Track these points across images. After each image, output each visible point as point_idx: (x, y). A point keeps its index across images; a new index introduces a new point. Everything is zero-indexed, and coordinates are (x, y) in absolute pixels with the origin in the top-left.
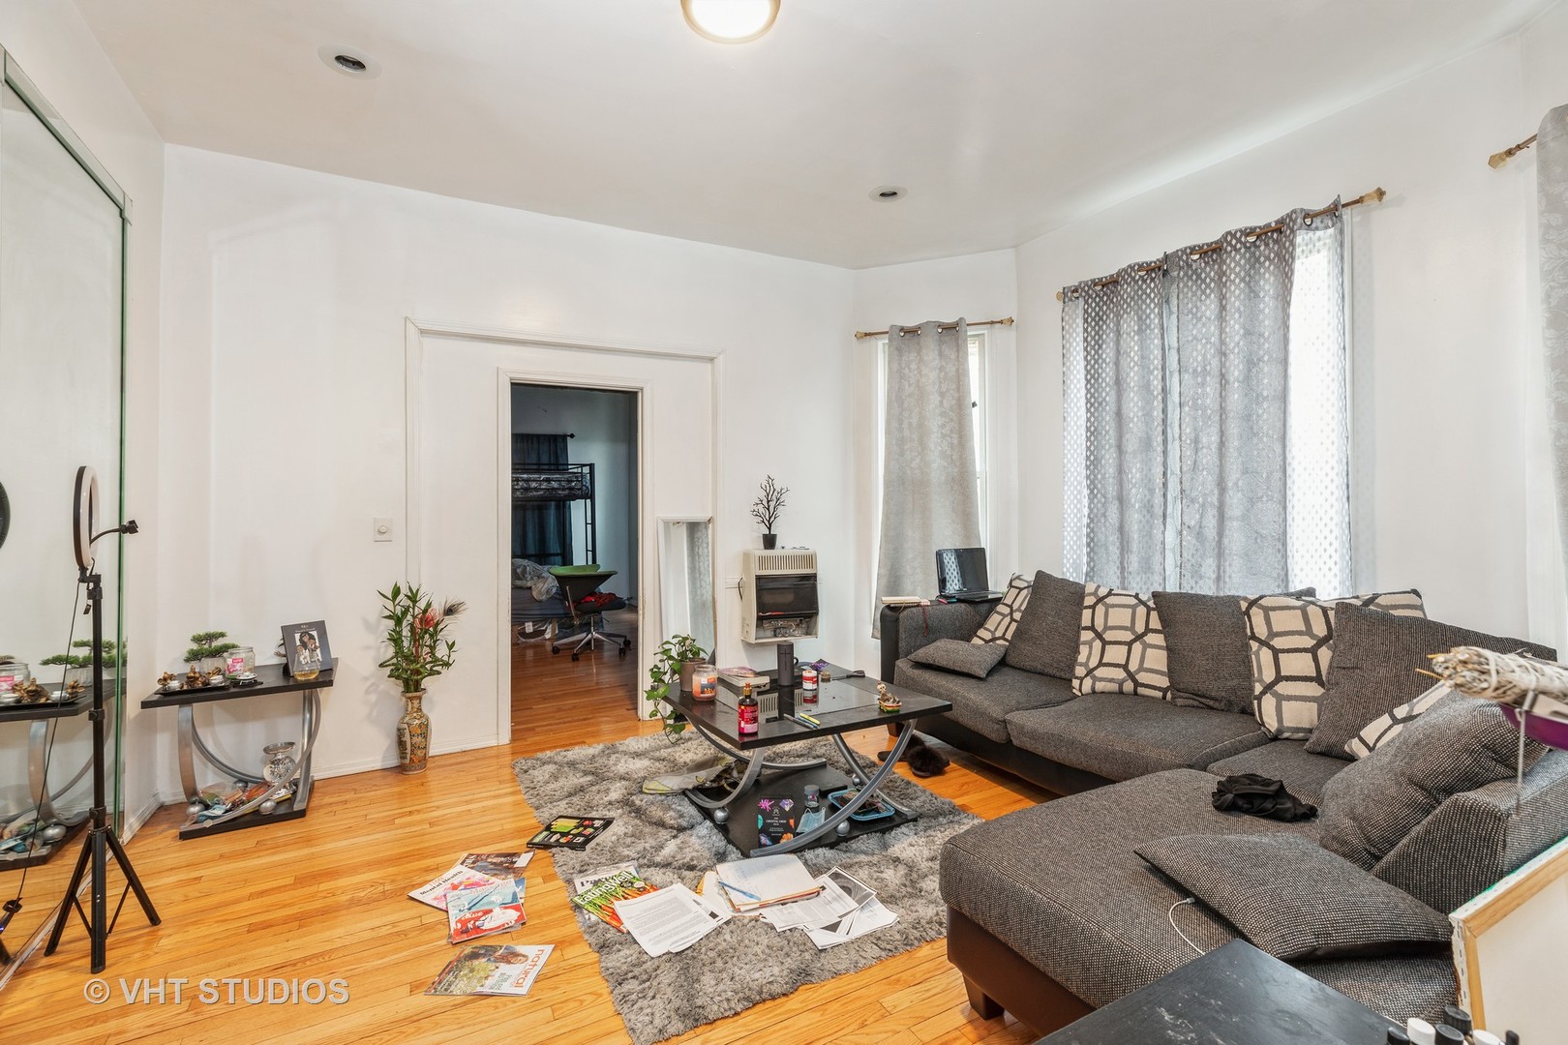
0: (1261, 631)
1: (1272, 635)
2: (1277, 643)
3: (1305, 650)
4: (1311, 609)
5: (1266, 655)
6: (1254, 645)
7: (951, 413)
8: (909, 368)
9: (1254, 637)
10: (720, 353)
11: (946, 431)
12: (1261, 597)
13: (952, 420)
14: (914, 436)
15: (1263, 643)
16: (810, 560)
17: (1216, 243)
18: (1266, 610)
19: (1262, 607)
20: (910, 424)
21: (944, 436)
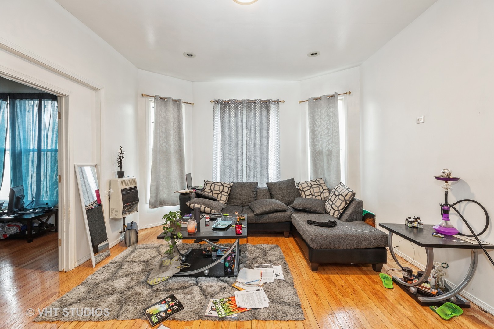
0: (301, 188)
1: (303, 188)
2: (304, 190)
3: (308, 190)
4: (308, 182)
5: (303, 193)
6: (300, 191)
7: (176, 130)
8: (162, 112)
9: (300, 190)
10: (102, 88)
11: (174, 135)
12: (300, 183)
13: (176, 132)
14: (163, 136)
15: (302, 191)
16: (134, 181)
17: (253, 100)
18: (301, 184)
19: (300, 184)
20: (162, 131)
21: (174, 137)
